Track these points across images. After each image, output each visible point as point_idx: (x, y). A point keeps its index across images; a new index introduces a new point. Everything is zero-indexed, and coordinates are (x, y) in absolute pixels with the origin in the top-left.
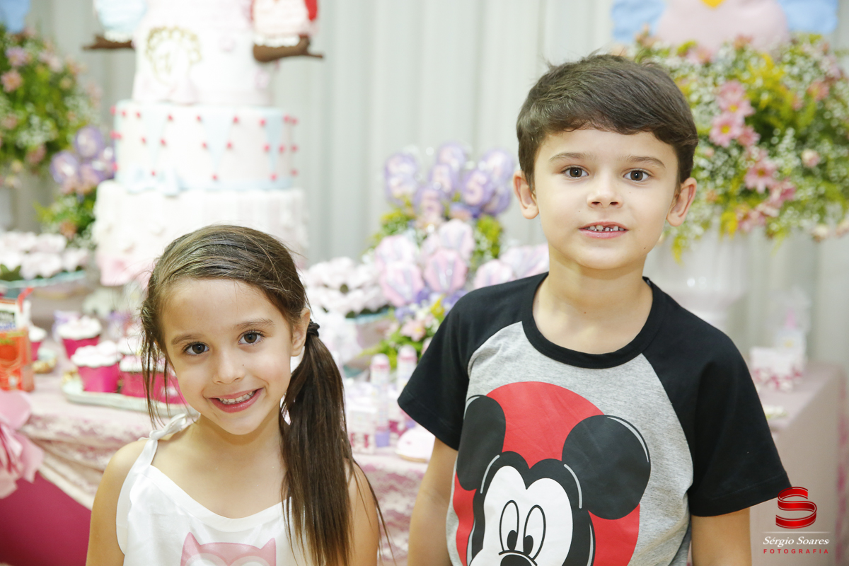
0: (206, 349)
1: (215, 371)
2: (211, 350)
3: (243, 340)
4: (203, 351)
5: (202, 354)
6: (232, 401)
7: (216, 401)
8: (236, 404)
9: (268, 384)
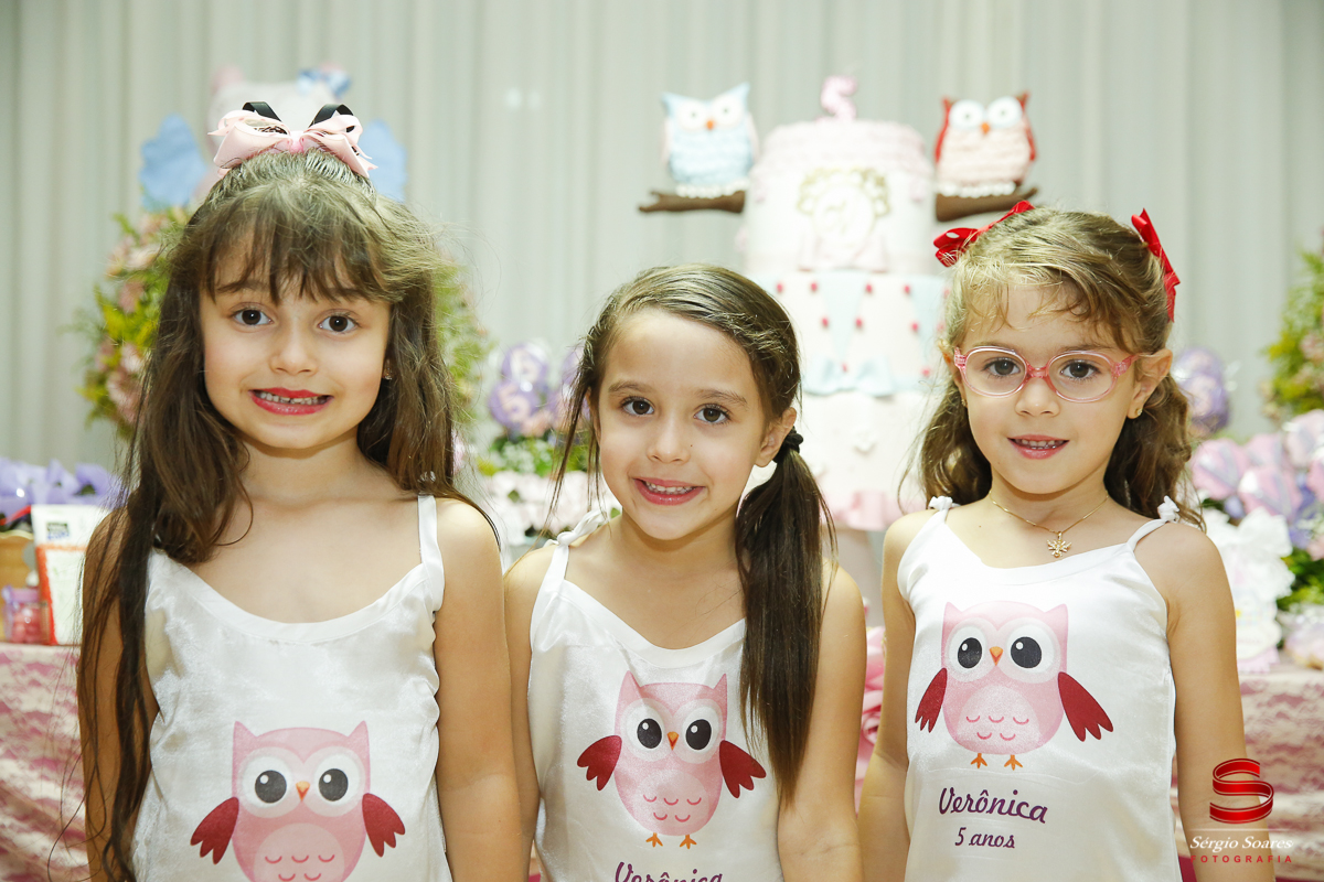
0: (650, 410)
1: (653, 441)
2: (657, 413)
3: (701, 415)
4: (645, 412)
5: (643, 416)
6: (661, 489)
7: (642, 483)
8: (665, 495)
9: (713, 484)
